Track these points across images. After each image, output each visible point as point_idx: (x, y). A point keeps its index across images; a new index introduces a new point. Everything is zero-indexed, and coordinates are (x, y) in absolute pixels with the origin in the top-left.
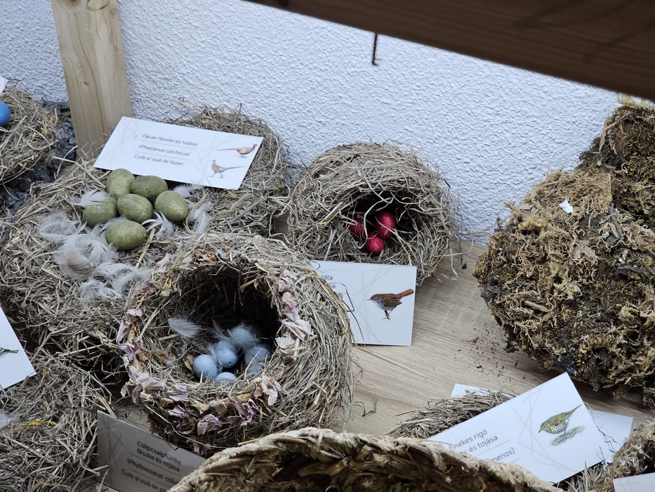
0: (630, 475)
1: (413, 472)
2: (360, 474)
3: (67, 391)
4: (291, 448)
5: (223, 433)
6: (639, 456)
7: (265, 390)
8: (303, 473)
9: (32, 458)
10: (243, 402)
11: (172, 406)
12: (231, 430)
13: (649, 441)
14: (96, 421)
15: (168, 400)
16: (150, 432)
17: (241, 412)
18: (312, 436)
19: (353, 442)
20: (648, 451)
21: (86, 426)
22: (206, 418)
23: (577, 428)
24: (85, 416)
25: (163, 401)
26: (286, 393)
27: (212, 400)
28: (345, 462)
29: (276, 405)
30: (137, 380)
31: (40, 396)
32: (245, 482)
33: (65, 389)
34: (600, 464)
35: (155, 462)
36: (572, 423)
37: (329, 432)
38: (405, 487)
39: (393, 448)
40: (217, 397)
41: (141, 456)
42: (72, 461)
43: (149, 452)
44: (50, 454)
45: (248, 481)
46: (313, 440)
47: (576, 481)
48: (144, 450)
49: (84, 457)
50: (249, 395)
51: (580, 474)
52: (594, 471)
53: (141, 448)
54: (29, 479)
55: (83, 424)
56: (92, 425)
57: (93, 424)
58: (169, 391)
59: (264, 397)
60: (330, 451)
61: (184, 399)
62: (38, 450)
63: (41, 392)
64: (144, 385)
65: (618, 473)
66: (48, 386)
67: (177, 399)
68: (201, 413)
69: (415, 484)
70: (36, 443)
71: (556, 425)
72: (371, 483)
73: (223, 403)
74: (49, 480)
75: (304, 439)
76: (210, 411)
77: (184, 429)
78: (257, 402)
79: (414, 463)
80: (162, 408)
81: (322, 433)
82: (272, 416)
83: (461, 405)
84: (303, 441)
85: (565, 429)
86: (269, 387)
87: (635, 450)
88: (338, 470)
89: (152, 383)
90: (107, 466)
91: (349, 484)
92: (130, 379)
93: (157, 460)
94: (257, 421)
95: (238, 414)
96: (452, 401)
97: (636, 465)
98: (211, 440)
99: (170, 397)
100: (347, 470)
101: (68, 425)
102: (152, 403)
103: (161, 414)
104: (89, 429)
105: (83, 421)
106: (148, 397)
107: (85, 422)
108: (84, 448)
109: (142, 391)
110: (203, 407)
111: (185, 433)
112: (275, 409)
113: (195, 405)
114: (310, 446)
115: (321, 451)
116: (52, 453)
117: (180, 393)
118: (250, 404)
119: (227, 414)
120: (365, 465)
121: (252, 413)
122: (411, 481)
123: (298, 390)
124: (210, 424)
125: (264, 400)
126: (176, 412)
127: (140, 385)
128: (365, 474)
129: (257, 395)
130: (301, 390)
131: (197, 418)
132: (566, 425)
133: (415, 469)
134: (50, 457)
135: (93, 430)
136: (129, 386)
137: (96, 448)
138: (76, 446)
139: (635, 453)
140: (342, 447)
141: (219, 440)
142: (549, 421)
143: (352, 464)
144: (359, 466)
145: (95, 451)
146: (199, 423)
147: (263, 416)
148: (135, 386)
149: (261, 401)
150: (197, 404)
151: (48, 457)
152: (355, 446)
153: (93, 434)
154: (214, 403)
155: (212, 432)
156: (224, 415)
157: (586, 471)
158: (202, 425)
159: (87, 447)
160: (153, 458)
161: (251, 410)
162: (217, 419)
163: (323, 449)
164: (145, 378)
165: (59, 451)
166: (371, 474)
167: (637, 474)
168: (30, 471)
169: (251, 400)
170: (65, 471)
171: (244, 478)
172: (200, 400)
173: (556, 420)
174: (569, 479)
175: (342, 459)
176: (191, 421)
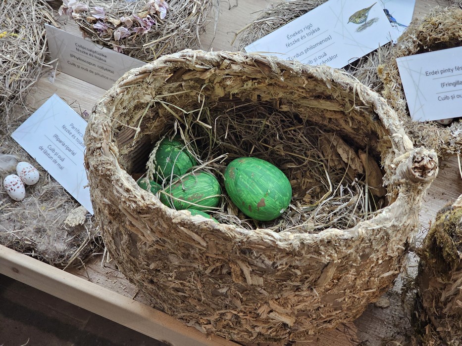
0: (408, 55)
1: (259, 74)
2: (224, 77)
3: (21, 10)
4: (176, 65)
5: (132, 38)
6: (414, 42)
7: (158, 8)
8: (186, 77)
9: (5, 62)
10: (143, 18)
11: (95, 22)
12: (137, 36)
13: (421, 32)
14: (44, 30)
15: (91, 18)
16: (83, 38)
17: (142, 25)
18: (189, 56)
19: (217, 58)
20: (419, 39)
21: (38, 34)
22: (119, 29)
23: (374, 19)
24: (37, 28)
25: (88, 19)
26: (172, 9)
27: (122, 16)
28: (212, 70)
29: (166, 18)
30: (68, 5)
31: (4, 15)
32: (147, 87)
33: (20, 9)
34: (390, 44)
35: (88, 56)
36: (370, 16)
37: (200, 52)
38: (254, 83)
39: (244, 60)
40: (125, 14)
41: (80, 53)
42: (32, 60)
43: (84, 50)
44: (16, 58)
45: (149, 86)
46: (190, 59)
47: (373, 55)
48: (80, 49)
49: (41, 57)
50: (146, 12)
51: (376, 51)
52: (385, 48)
53: (78, 48)
54: (5, 76)
55: (36, 34)
56: (43, 34)
57: (43, 32)
58: (91, 12)
59: (157, 13)
60: (202, 65)
61: (103, 17)
62: (8, 56)
63: (3, 12)
64: (74, 8)
65: (400, 53)
66: (8, 7)
67: (97, 17)
68: (115, 26)
69: (261, 81)
70: (6, 50)
71: (360, 18)
72: (231, 82)
73: (130, 19)
74: (19, 75)
75: (184, 58)
76: (121, 24)
77: (105, 37)
78: (153, 17)
79: (259, 69)
80: (88, 24)
81: (195, 53)
82: (164, 25)
83: (294, 6)
84: (183, 60)
85: (365, 20)
86: (160, 6)
87: (411, 38)
88: (209, 76)
89: (79, 6)
90: (57, 59)
91: (217, 82)
92: (63, 3)
93: (90, 55)
94: (154, 29)
95: (140, 26)
96: (288, 4)
97: (411, 48)
98: (125, 42)
99: (93, 15)
100: (215, 75)
101: (26, 35)
102: (81, 20)
103: (88, 27)
104: (41, 37)
105: (36, 31)
106: (78, 16)
107: (38, 32)
108: (39, 51)
109: (73, 12)
110: (116, 22)
111: (106, 39)
112: (166, 20)
113: (110, 21)
114: (188, 63)
115: (196, 66)
116: (19, 57)
117: (99, 13)
118: (148, 18)
119: (133, 26)
120: (227, 72)
121: (150, 24)
122: (258, 79)
123: (180, 5)
124: (122, 33)
125: (157, 15)
126: (98, 26)
127: (71, 8)
128: (228, 76)
129: (152, 13)
130: (183, 5)
131: (113, 29)
132: (366, 17)
133: (260, 72)
134: (17, 60)
135: (44, 37)
136: (64, 8)
137: (48, 49)
138: (34, 50)
139: (411, 40)
140: (210, 62)
141: (130, 42)
142: (354, 15)
143: (217, 71)
144: (222, 72)
145: (48, 50)
146: (115, 33)
147: (158, 26)
148: (68, 8)
149: (155, 16)
150: (111, 20)
151: (16, 59)
152: (219, 60)
153: (44, 40)
154: (123, 19)
155: (125, 38)
156: (131, 27)
157: (380, 49)
158: (118, 34)
159: (41, 49)
160: (87, 54)
161: (149, 22)
162: (127, 29)
163: (197, 64)
164: (74, 2)
165: (22, 55)
166: (231, 76)
167: (413, 54)
168: (5, 71)
169: (148, 16)
170: (29, 67)
171: (146, 86)
172: (113, 16)
173: (360, 14)
174: (368, 55)
175: (211, 69)
176: (109, 31)
